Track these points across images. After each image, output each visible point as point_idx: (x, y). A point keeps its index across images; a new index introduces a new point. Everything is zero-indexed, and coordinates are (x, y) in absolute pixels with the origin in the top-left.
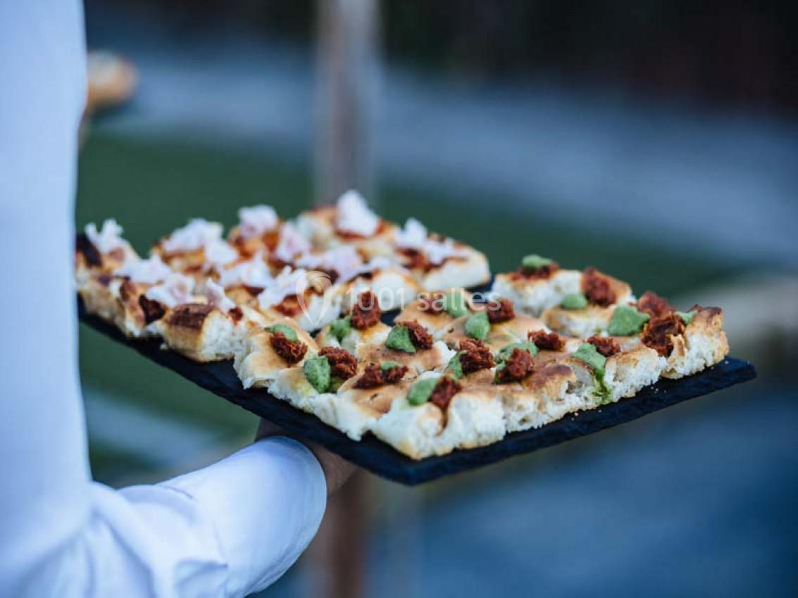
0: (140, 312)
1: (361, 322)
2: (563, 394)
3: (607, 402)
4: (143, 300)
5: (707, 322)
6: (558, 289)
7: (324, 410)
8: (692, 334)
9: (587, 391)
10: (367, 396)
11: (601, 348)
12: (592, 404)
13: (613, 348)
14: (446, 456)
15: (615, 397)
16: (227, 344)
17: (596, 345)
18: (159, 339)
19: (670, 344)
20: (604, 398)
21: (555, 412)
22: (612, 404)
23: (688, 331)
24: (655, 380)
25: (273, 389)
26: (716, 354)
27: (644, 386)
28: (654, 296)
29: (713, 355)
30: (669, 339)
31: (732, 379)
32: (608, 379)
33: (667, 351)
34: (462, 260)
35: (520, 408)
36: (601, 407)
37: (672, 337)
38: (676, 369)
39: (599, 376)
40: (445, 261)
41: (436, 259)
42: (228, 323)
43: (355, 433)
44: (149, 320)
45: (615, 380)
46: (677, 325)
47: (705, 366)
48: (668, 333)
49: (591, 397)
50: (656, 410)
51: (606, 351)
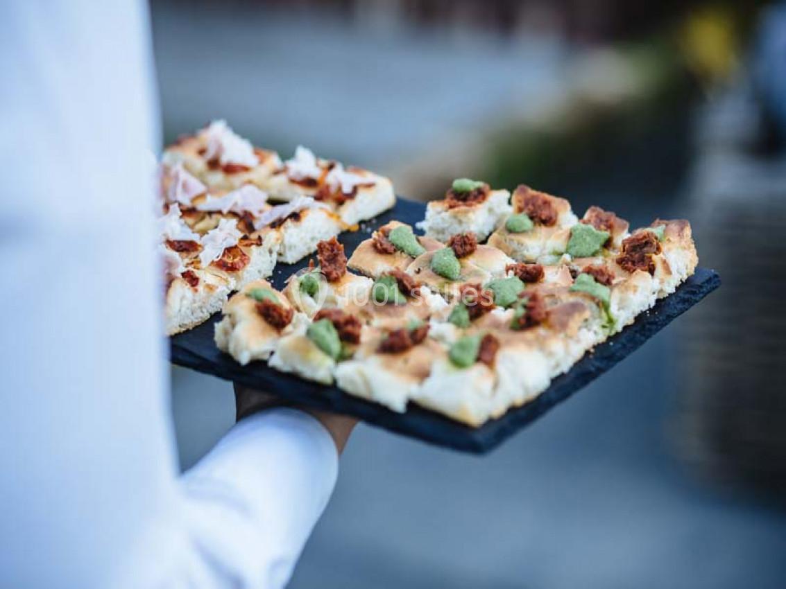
1: (334, 275)
3: (613, 333)
5: (679, 235)
7: (352, 382)
8: (669, 250)
9: (596, 325)
10: (398, 362)
11: (599, 277)
12: (601, 337)
13: (610, 276)
14: (502, 417)
15: (619, 327)
16: (189, 312)
17: (593, 274)
19: (651, 263)
20: (611, 328)
21: (577, 352)
22: (617, 334)
23: (664, 247)
24: (653, 304)
25: (275, 362)
26: (689, 267)
27: (641, 311)
28: (599, 209)
29: (687, 268)
30: (650, 258)
31: (705, 290)
32: (614, 309)
33: (649, 271)
34: (369, 186)
36: (609, 338)
37: (655, 257)
38: (664, 289)
39: (605, 307)
40: (356, 189)
41: (346, 188)
43: (399, 405)
45: (619, 309)
46: (655, 243)
47: (681, 281)
48: (648, 253)
49: (600, 331)
50: (655, 334)
51: (604, 279)
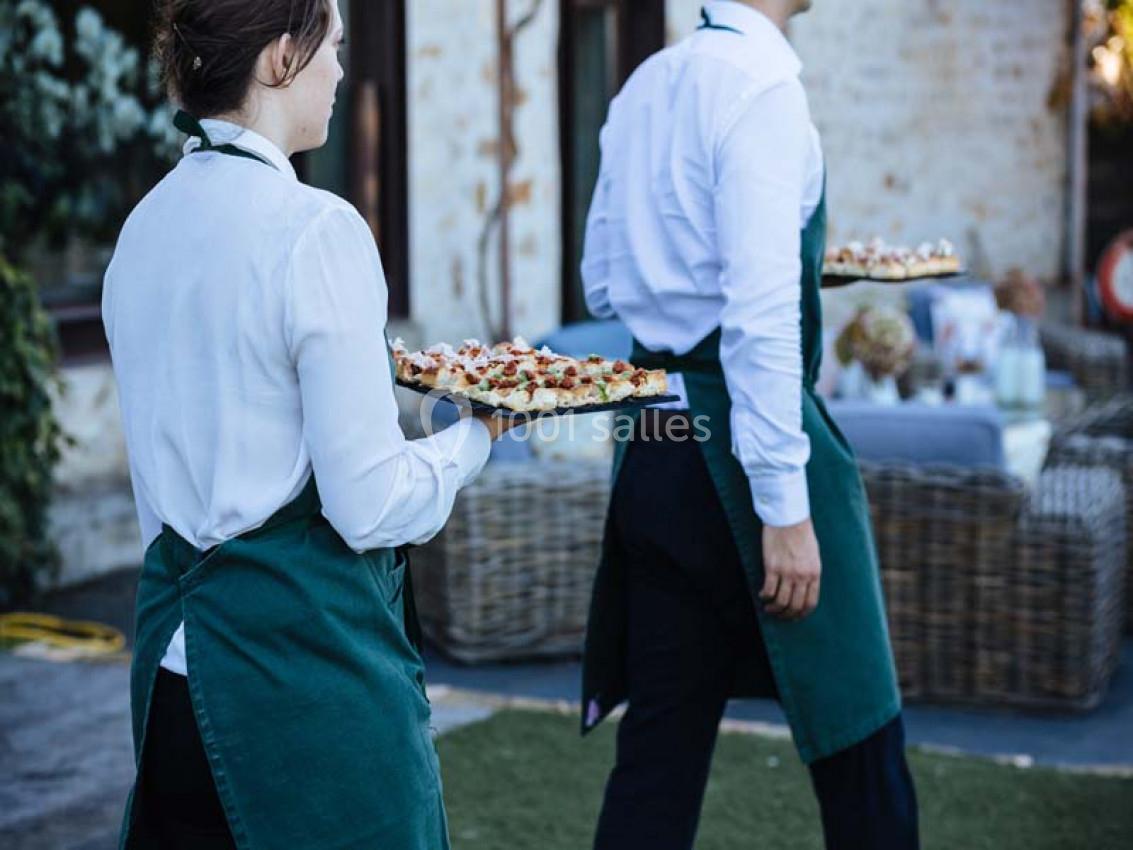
0: (411, 371)
2: (586, 395)
3: (607, 401)
4: (412, 366)
6: (603, 369)
8: (650, 380)
9: (597, 397)
13: (610, 378)
15: (610, 400)
18: (418, 382)
19: (639, 382)
20: (606, 399)
22: (609, 402)
23: (648, 378)
24: (630, 395)
30: (640, 380)
33: (637, 384)
35: (566, 398)
38: (641, 392)
39: (603, 390)
40: (557, 359)
41: (552, 359)
42: (449, 374)
44: (415, 373)
45: (611, 393)
46: (644, 376)
48: (640, 378)
49: (599, 398)
50: (629, 408)
51: (607, 379)
